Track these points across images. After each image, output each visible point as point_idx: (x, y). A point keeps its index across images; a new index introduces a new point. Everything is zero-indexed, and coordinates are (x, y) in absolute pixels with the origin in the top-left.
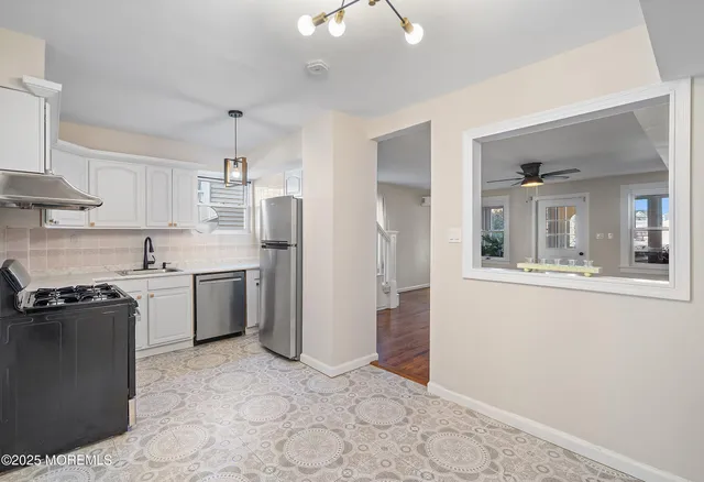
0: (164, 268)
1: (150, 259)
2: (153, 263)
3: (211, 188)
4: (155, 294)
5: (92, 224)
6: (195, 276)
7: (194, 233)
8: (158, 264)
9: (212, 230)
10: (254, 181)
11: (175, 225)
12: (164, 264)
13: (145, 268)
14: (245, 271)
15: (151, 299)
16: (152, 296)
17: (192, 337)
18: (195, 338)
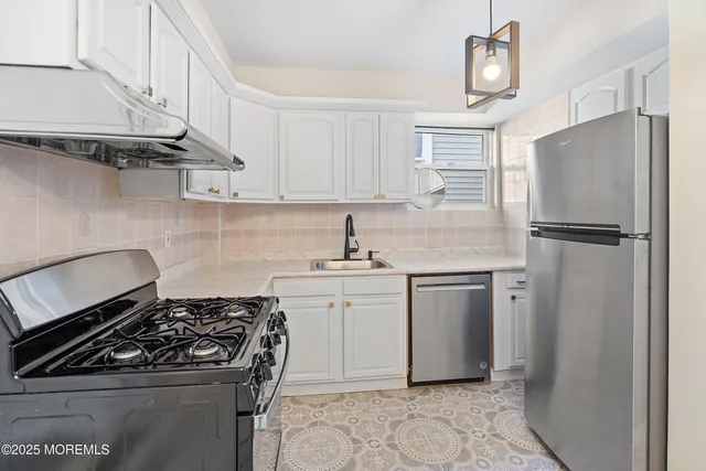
0: (370, 258)
1: (352, 245)
2: (355, 250)
3: (434, 143)
4: (352, 301)
5: (282, 198)
6: (410, 277)
7: (410, 208)
8: (363, 253)
9: (435, 204)
10: (501, 125)
11: (383, 197)
12: (370, 253)
13: (347, 257)
14: (490, 273)
15: (347, 309)
16: (348, 304)
17: (405, 375)
18: (409, 376)
